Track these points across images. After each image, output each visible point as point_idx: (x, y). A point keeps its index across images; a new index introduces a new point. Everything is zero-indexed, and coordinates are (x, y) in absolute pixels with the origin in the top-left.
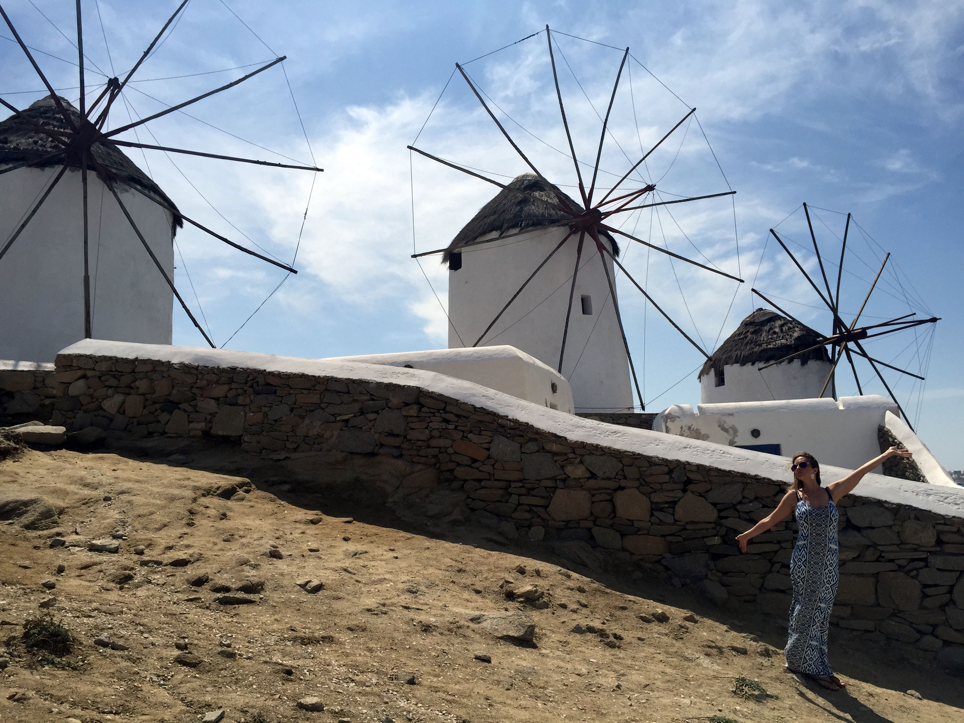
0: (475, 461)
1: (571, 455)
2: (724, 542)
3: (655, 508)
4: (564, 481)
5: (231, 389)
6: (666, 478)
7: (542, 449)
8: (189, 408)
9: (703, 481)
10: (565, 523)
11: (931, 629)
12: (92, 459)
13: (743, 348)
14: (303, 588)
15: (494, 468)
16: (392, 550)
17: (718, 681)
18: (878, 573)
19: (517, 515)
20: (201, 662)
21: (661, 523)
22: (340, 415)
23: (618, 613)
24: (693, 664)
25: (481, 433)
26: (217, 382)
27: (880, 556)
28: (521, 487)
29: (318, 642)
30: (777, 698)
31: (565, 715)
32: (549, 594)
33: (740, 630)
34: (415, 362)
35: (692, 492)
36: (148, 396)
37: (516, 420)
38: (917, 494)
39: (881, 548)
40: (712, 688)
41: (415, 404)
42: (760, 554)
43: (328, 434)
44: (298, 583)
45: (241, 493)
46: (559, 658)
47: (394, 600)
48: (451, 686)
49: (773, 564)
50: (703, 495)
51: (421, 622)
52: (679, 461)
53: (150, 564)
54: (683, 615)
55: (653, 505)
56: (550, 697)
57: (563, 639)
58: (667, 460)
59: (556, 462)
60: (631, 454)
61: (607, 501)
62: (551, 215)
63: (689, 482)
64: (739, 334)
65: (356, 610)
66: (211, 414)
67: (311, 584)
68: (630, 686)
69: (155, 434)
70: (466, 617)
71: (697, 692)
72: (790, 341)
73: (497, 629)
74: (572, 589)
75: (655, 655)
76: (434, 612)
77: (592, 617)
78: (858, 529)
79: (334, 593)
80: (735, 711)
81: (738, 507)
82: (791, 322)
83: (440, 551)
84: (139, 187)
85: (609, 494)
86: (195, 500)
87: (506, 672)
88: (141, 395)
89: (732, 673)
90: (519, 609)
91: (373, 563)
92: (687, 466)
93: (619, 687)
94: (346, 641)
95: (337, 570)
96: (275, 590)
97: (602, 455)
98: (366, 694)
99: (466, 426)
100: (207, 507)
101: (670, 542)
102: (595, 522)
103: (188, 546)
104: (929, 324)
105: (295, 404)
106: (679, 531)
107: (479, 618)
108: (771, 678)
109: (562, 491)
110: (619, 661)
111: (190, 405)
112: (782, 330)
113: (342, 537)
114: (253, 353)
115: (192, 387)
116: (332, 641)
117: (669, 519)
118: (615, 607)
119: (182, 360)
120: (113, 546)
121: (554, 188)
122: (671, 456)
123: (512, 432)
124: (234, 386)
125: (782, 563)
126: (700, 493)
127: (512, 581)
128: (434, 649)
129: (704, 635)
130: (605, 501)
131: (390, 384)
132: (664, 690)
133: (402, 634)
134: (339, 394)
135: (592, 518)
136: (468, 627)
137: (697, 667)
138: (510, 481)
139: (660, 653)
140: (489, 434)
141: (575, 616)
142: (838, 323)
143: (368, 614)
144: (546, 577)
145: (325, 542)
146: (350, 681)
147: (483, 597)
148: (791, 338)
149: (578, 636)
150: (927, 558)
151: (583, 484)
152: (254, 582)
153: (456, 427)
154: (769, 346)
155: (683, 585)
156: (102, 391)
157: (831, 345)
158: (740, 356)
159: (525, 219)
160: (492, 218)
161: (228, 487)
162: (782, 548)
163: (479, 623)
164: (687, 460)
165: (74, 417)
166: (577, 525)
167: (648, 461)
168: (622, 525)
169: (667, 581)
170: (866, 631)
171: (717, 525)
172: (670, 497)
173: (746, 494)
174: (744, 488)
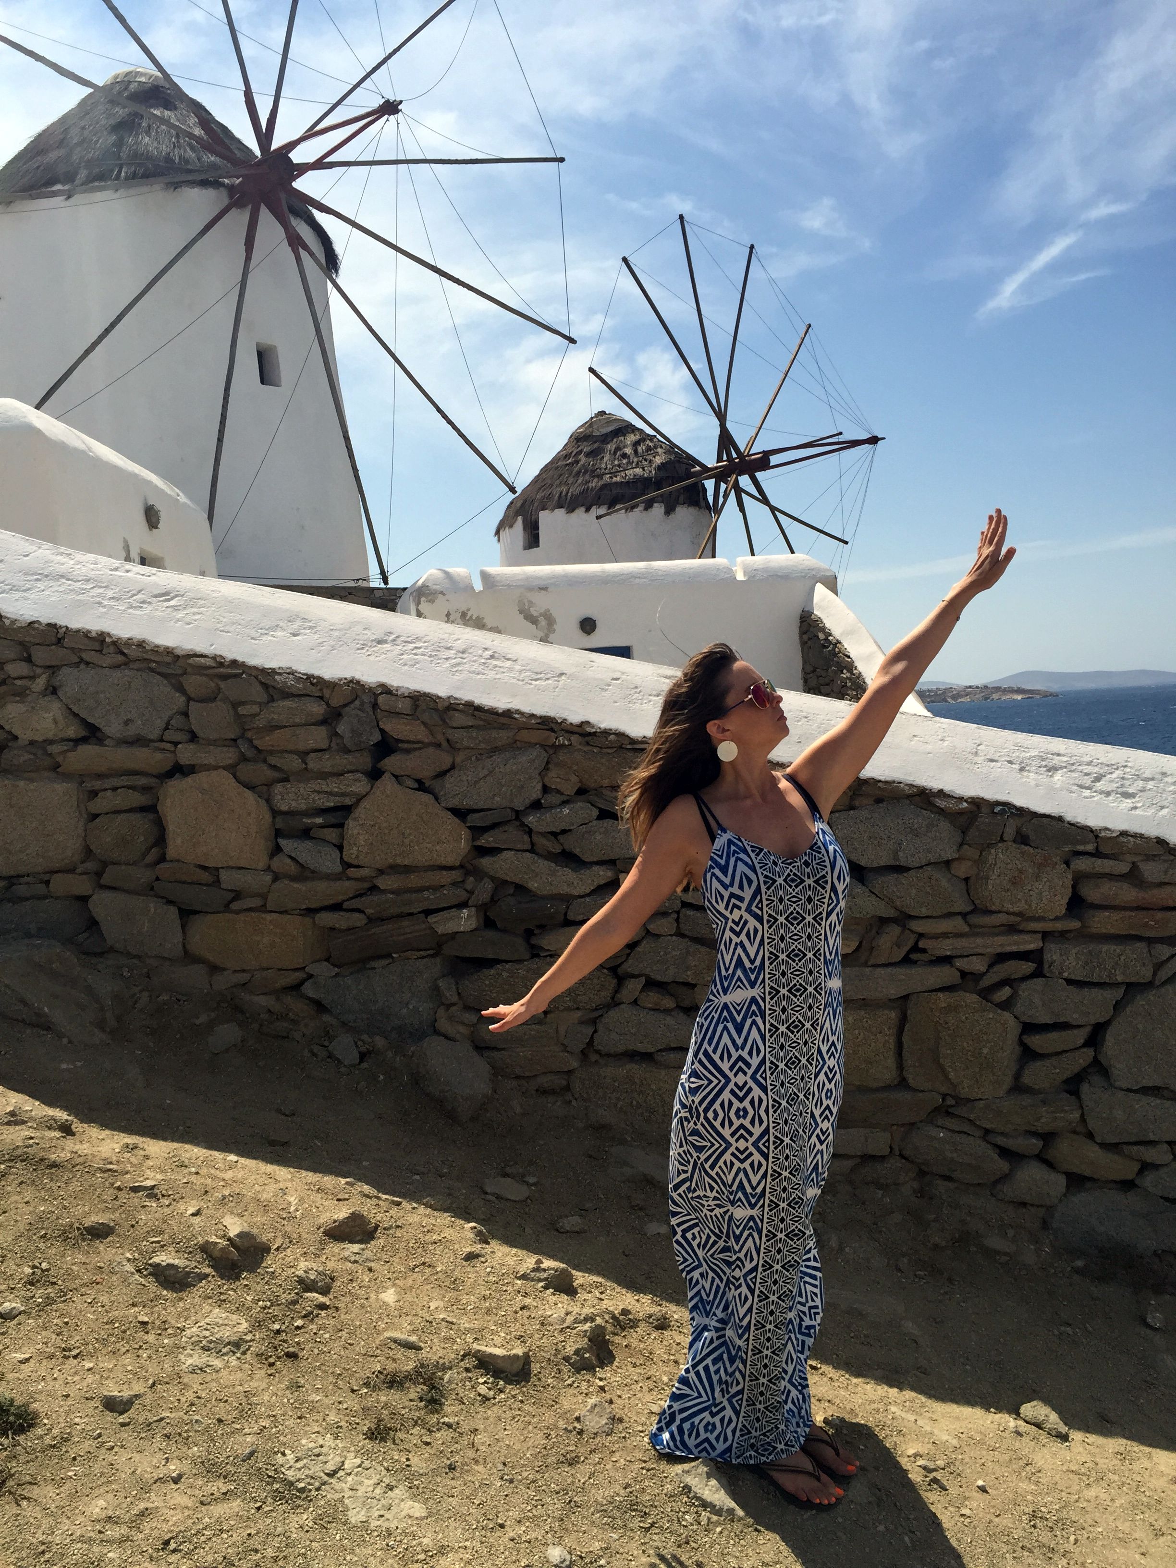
1: (17, 669)
2: (489, 923)
3: (287, 828)
6: (318, 737)
9: (429, 745)
11: (1036, 1144)
13: (571, 480)
18: (906, 997)
21: (304, 873)
27: (915, 949)
35: (396, 777)
39: (918, 926)
49: (621, 981)
50: (427, 785)
52: (358, 682)
55: (279, 820)
58: (320, 679)
60: (209, 662)
61: (143, 809)
62: (187, 162)
63: (386, 746)
64: (567, 457)
72: (649, 472)
78: (863, 873)
81: (531, 819)
82: (651, 438)
85: (143, 790)
92: (381, 699)
97: (118, 667)
101: (330, 930)
102: (98, 876)
104: (866, 447)
106: (354, 897)
112: (636, 451)
117: (329, 862)
121: (195, 107)
122: (333, 669)
126: (419, 782)
129: (381, 1312)
130: (126, 811)
135: (90, 866)
137: (317, 1535)
148: (651, 466)
150: (1043, 949)
151: (60, 759)
154: (615, 479)
155: (363, 1056)
157: (714, 480)
158: (567, 495)
159: (127, 164)
164: (384, 680)
166: (41, 889)
167: (261, 683)
168: (184, 882)
169: (316, 1049)
170: (867, 1158)
171: (468, 873)
172: (330, 793)
173: (554, 778)
174: (548, 763)
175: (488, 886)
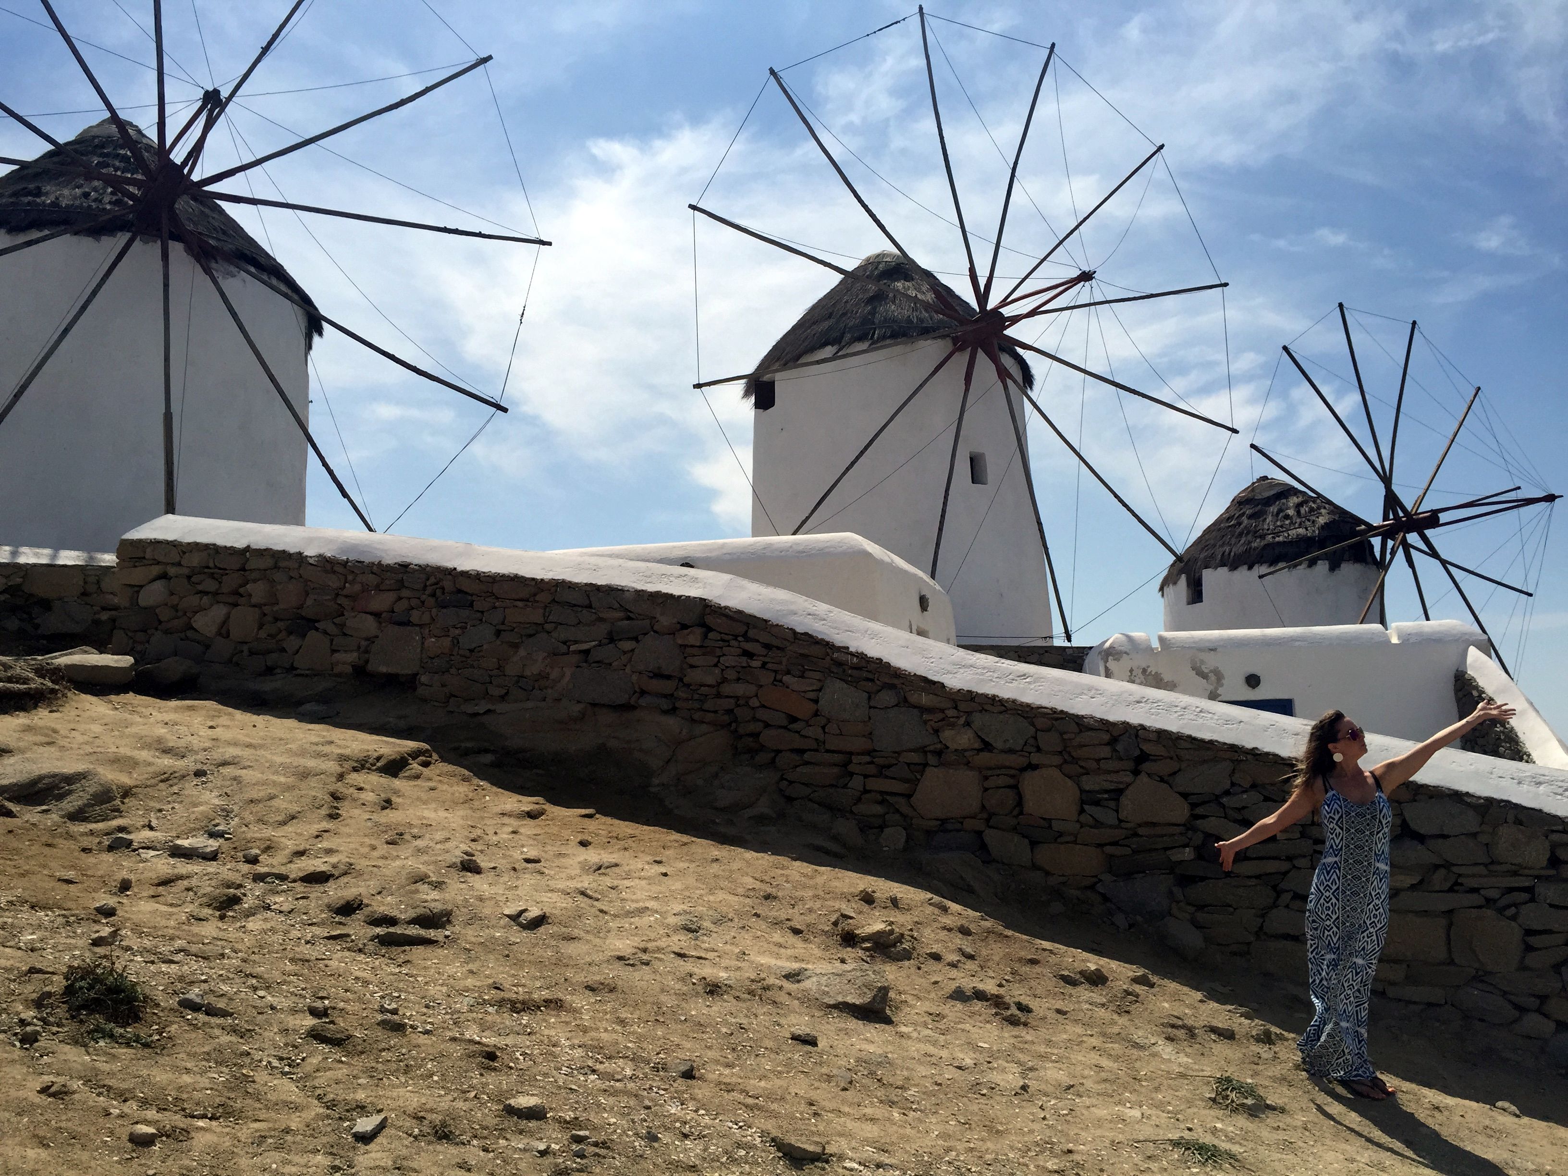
0: (793, 719)
1: (951, 713)
2: (1200, 857)
3: (1088, 799)
4: (939, 753)
5: (400, 598)
6: (1106, 751)
7: (904, 702)
8: (331, 629)
9: (1166, 758)
10: (939, 822)
11: (1537, 1002)
12: (176, 710)
13: (1233, 541)
14: (514, 921)
15: (825, 733)
16: (659, 862)
17: (1186, 1082)
18: (1451, 912)
19: (861, 808)
20: (349, 1037)
21: (1098, 824)
22: (576, 642)
23: (1026, 969)
24: (1146, 1053)
25: (807, 674)
26: (378, 588)
27: (1456, 883)
28: (869, 763)
29: (539, 1008)
30: (1283, 1110)
31: (937, 1133)
32: (912, 937)
33: (1222, 999)
34: (698, 558)
35: (1148, 774)
36: (266, 609)
37: (862, 653)
38: (1519, 783)
39: (1458, 870)
40: (1176, 1094)
41: (698, 625)
42: (1258, 877)
43: (554, 674)
44: (507, 912)
45: (415, 766)
46: (928, 1040)
47: (662, 943)
48: (752, 1082)
49: (1279, 893)
50: (1166, 778)
51: (705, 978)
52: (1128, 723)
53: (268, 879)
54: (1131, 974)
55: (1084, 795)
56: (912, 1102)
57: (934, 1009)
58: (1107, 720)
59: (925, 722)
60: (1049, 711)
61: (1009, 787)
62: (921, 320)
63: (1143, 758)
64: (1229, 519)
65: (597, 958)
66: (367, 639)
67: (526, 914)
68: (1043, 1087)
69: (278, 671)
70: (778, 972)
71: (1152, 1099)
72: (1312, 531)
73: (828, 993)
74: (950, 930)
75: (1085, 1039)
76: (725, 962)
77: (982, 974)
78: (1421, 838)
79: (564, 929)
80: (1214, 1131)
81: (1224, 800)
82: (1314, 500)
83: (735, 866)
84: (253, 269)
85: (1012, 776)
86: (341, 777)
87: (842, 1062)
88: (254, 606)
89: (1210, 1069)
90: (863, 960)
91: (627, 883)
92: (1140, 732)
93: (1024, 1088)
94: (582, 1007)
95: (569, 894)
96: (468, 923)
97: (1001, 713)
98: (615, 1093)
99: (780, 663)
100: (361, 789)
101: (1112, 856)
102: (988, 820)
103: (329, 852)
104: (1543, 505)
105: (503, 623)
106: (1126, 838)
107: (798, 974)
108: (1274, 1079)
109: (935, 770)
110: (1026, 1046)
111: (334, 623)
112: (1298, 512)
113: (578, 840)
114: (436, 542)
115: (337, 595)
116: (561, 1006)
117: (1109, 817)
118: (1020, 960)
119: (321, 551)
120: (208, 850)
121: (928, 275)
122: (1115, 716)
123: (855, 673)
124: (405, 593)
125: (1294, 892)
126: (1160, 777)
127: (853, 915)
128: (726, 1023)
129: (1164, 1008)
130: (1005, 787)
131: (658, 594)
132: (1098, 1094)
133: (674, 997)
134: (574, 608)
135: (985, 816)
136: (781, 988)
137: (1152, 1059)
138: (851, 753)
139: (1092, 1036)
140: (818, 675)
141: (954, 973)
142: (1391, 501)
143: (618, 965)
144: (908, 910)
145: (549, 848)
146: (589, 1072)
147: (806, 941)
148: (1314, 526)
149: (959, 1006)
150: (1534, 886)
151: (970, 759)
152: (435, 911)
153: (764, 665)
154: (1277, 539)
155: (1131, 926)
156: (194, 600)
157: (1380, 537)
158: (1229, 554)
159: (879, 328)
160: (826, 325)
161: (393, 757)
162: (1294, 867)
163: (799, 981)
164: (1141, 722)
165: (148, 642)
166: (958, 826)
167: (1077, 723)
168: (1033, 826)
169: (1105, 919)
170: (1430, 1005)
171: (1188, 829)
172: (1111, 782)
173: (1237, 778)
174: (1234, 769)
175: (1201, 836)
